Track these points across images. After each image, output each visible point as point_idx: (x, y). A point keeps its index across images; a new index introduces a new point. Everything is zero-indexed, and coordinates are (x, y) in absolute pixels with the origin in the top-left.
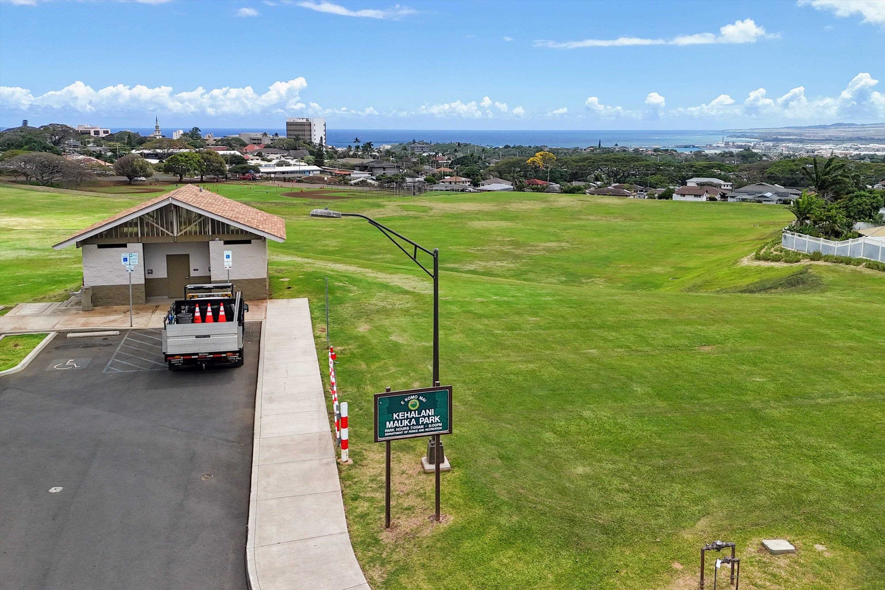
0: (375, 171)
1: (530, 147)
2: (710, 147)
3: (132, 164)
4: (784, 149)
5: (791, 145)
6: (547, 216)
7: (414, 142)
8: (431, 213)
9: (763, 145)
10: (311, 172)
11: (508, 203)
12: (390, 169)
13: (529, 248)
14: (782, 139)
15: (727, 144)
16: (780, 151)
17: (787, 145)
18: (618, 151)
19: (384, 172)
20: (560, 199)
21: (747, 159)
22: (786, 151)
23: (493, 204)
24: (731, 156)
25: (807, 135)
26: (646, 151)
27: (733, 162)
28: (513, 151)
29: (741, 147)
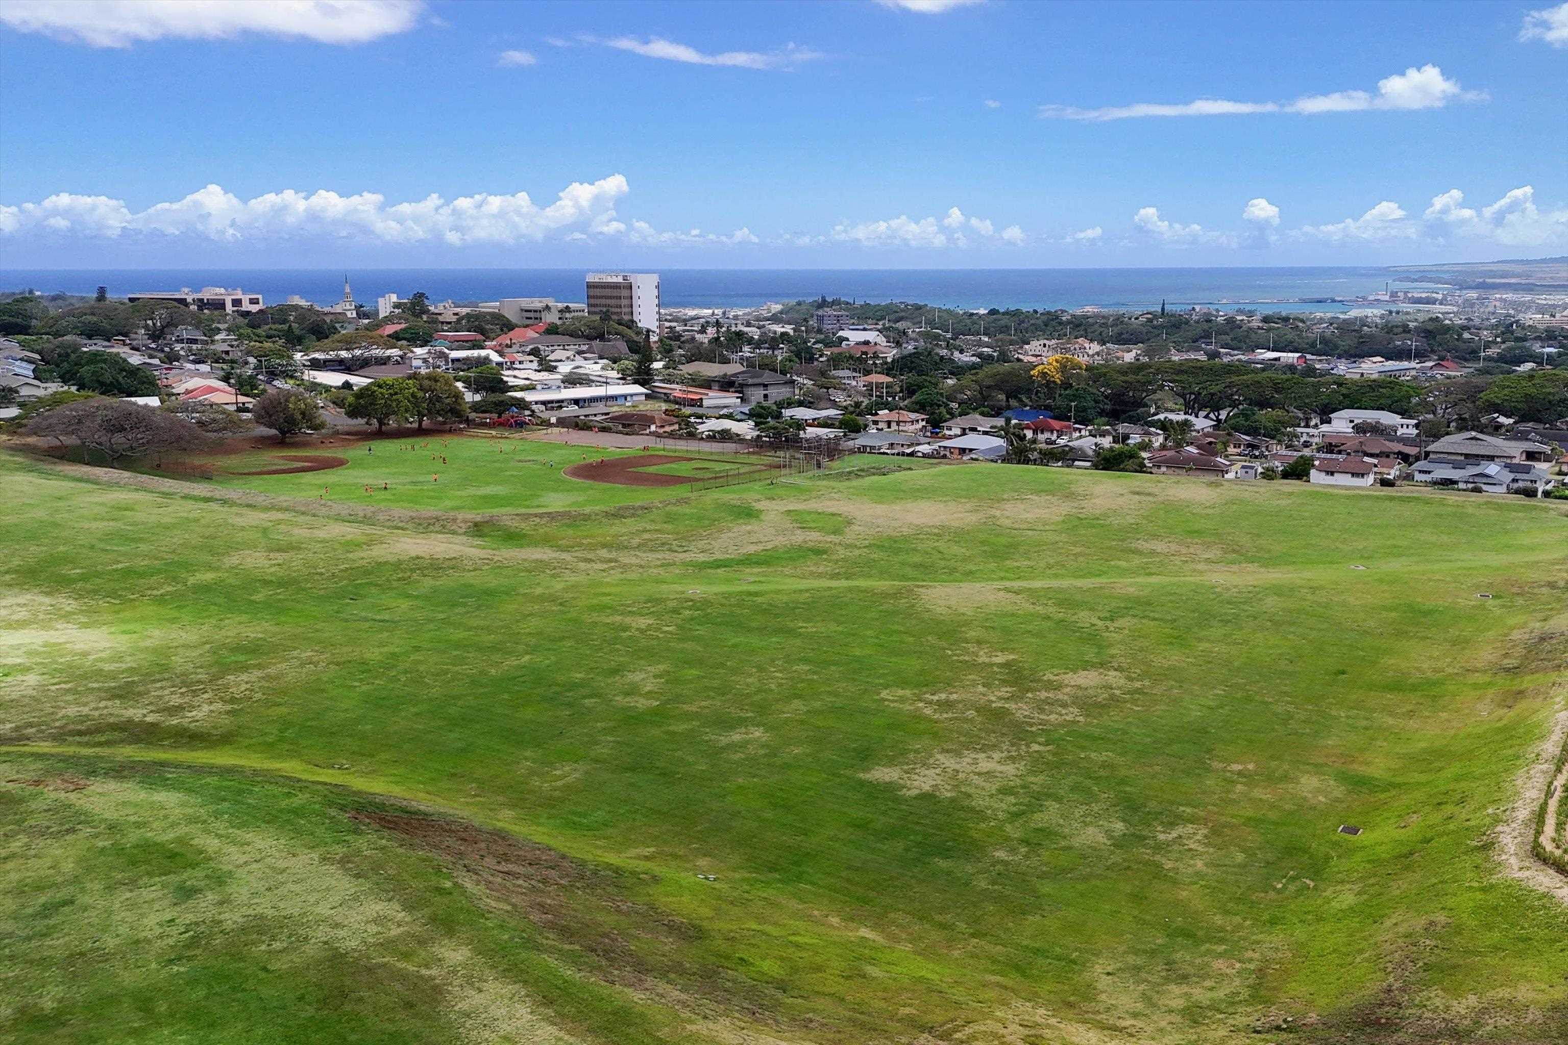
0: (749, 391)
1: (1036, 312)
2: (1364, 301)
3: (287, 407)
4: (1498, 304)
5: (1509, 296)
6: (1074, 544)
7: (823, 304)
8: (850, 535)
9: (1459, 296)
10: (629, 399)
11: (998, 501)
12: (776, 387)
13: (1043, 695)
14: (1494, 284)
15: (1394, 295)
16: (1491, 309)
17: (1504, 296)
18: (1197, 322)
19: (765, 392)
20: (1098, 490)
21: (1434, 338)
22: (1501, 309)
23: (968, 506)
24: (1404, 331)
25: (1540, 275)
26: (1249, 322)
27: (1409, 343)
28: (1005, 321)
29: (1419, 301)
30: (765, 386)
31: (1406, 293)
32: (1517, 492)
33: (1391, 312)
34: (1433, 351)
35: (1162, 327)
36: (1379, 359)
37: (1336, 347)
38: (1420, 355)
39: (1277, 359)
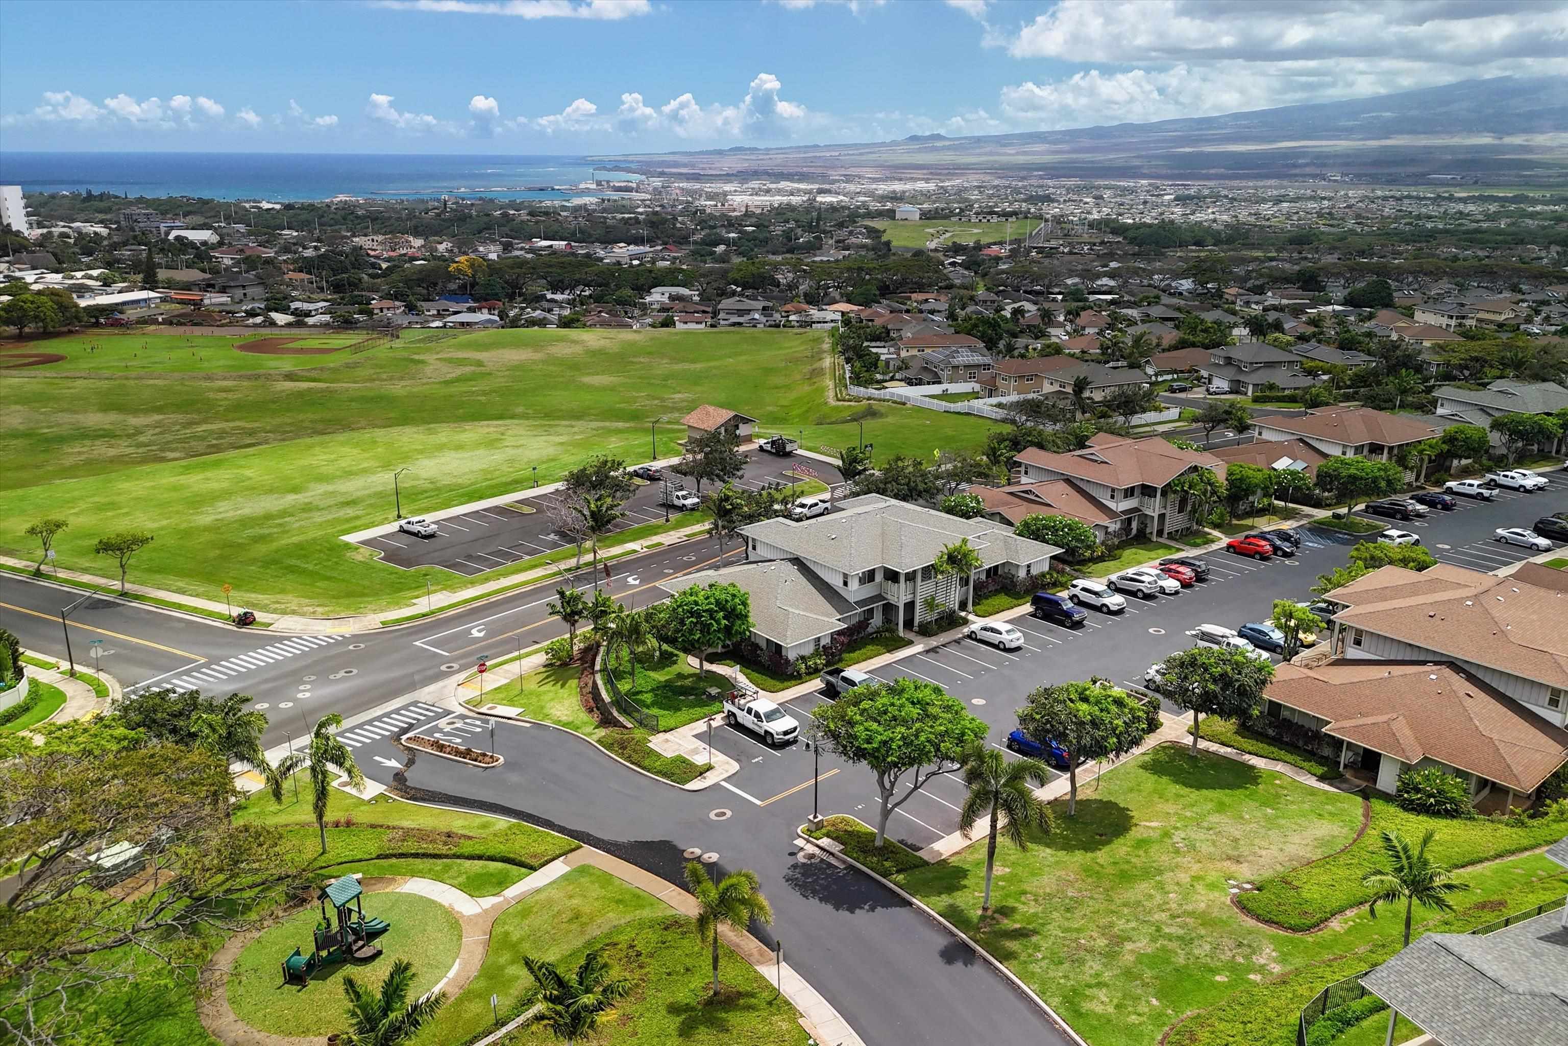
4: (678, 192)
10: (148, 302)
12: (252, 287)
15: (597, 183)
17: (681, 185)
19: (244, 292)
29: (619, 189)
30: (244, 287)
31: (608, 182)
32: (770, 326)
33: (603, 200)
34: (658, 238)
35: (450, 220)
36: (622, 245)
37: (590, 236)
38: (651, 241)
39: (551, 246)
